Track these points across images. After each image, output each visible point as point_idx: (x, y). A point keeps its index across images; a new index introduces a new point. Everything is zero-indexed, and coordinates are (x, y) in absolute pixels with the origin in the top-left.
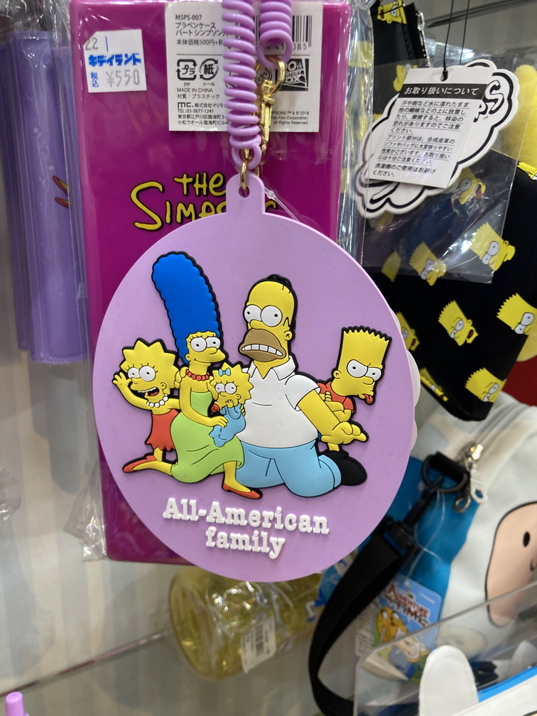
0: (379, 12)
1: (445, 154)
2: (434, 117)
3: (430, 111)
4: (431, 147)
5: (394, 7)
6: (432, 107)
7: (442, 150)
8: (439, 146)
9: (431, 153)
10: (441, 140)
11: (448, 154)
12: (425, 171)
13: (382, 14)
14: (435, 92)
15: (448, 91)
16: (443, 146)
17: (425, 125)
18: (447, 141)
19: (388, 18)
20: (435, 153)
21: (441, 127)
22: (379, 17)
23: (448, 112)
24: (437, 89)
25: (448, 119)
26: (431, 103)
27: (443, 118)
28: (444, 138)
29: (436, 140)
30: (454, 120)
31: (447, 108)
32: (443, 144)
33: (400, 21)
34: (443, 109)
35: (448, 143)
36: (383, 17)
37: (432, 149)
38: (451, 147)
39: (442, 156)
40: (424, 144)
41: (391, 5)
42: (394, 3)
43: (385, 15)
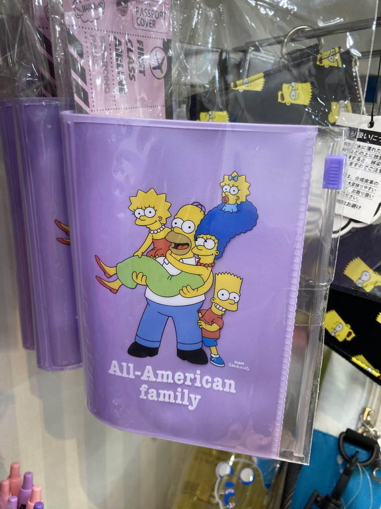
0: (318, 59)
1: (370, 194)
2: (361, 159)
3: (358, 153)
4: (358, 185)
5: (332, 54)
6: (360, 150)
7: (367, 190)
8: (364, 185)
9: (358, 191)
10: (367, 181)
11: (372, 194)
12: (353, 206)
13: (321, 60)
14: (363, 137)
15: (374, 138)
16: (368, 186)
17: (353, 165)
18: (371, 182)
19: (326, 63)
20: (361, 191)
21: (367, 169)
22: (318, 63)
23: (373, 156)
24: (364, 134)
25: (373, 163)
26: (359, 146)
27: (368, 161)
28: (370, 179)
29: (362, 180)
30: (378, 165)
31: (372, 153)
32: (369, 185)
33: (336, 66)
34: (369, 153)
35: (373, 185)
36: (321, 63)
37: (359, 188)
38: (374, 188)
39: (367, 195)
40: (352, 182)
41: (329, 52)
42: (332, 51)
43: (323, 61)
